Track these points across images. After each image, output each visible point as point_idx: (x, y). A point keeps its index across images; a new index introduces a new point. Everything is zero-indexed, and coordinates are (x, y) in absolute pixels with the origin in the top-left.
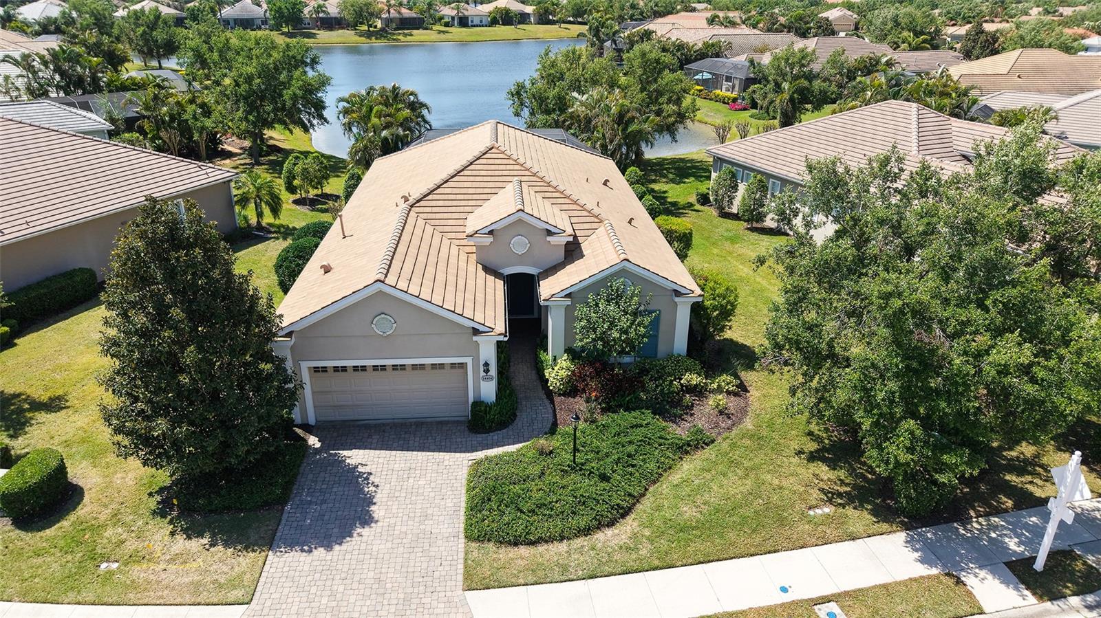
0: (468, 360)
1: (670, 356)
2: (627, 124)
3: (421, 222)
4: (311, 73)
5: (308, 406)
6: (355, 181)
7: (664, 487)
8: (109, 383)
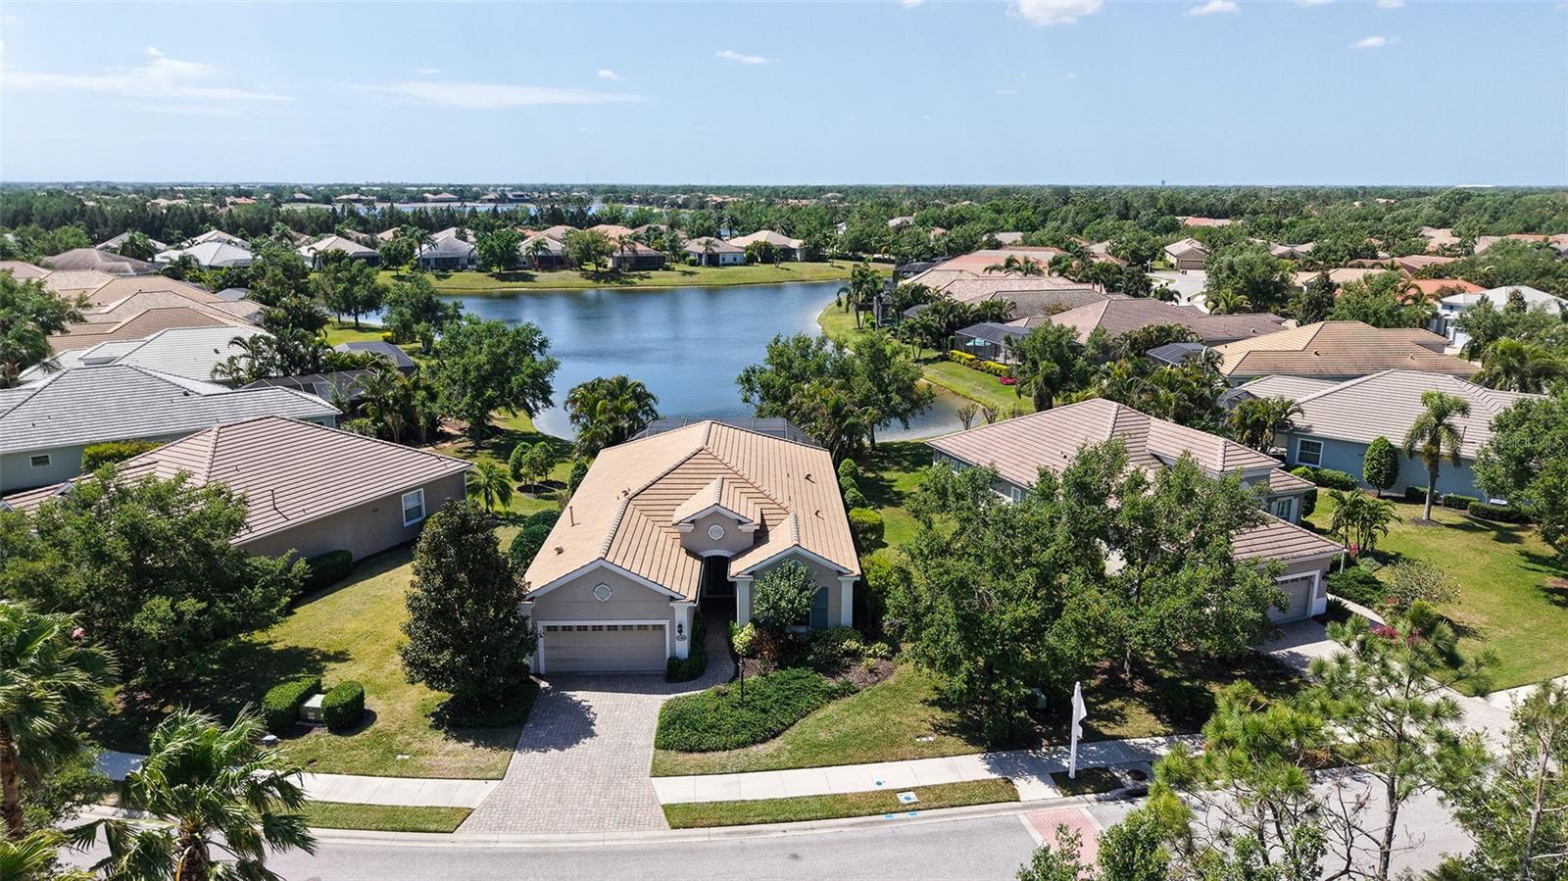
0: (666, 623)
1: (838, 626)
2: (844, 418)
3: (637, 513)
4: (539, 358)
5: (539, 659)
6: (581, 472)
7: (810, 720)
8: (408, 630)
